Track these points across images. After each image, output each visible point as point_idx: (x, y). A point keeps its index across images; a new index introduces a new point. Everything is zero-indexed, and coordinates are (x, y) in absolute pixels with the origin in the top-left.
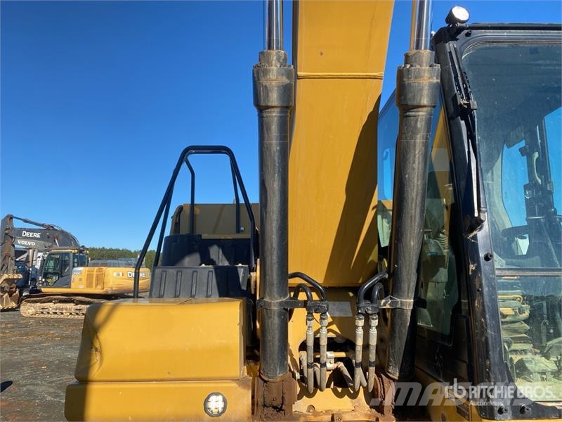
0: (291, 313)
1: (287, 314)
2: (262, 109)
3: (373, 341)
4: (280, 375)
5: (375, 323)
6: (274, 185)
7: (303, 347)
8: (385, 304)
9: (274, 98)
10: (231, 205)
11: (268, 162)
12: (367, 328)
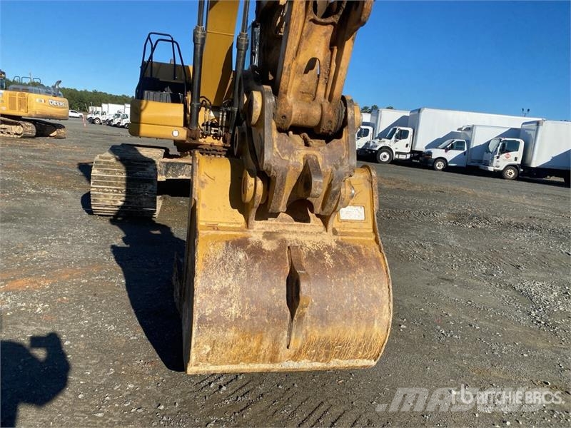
0: (200, 109)
1: (199, 110)
2: (195, 44)
3: (225, 120)
4: (195, 128)
5: (225, 114)
6: (198, 68)
7: (203, 125)
8: (229, 109)
9: (199, 41)
10: (168, 64)
11: (196, 60)
12: (223, 115)
